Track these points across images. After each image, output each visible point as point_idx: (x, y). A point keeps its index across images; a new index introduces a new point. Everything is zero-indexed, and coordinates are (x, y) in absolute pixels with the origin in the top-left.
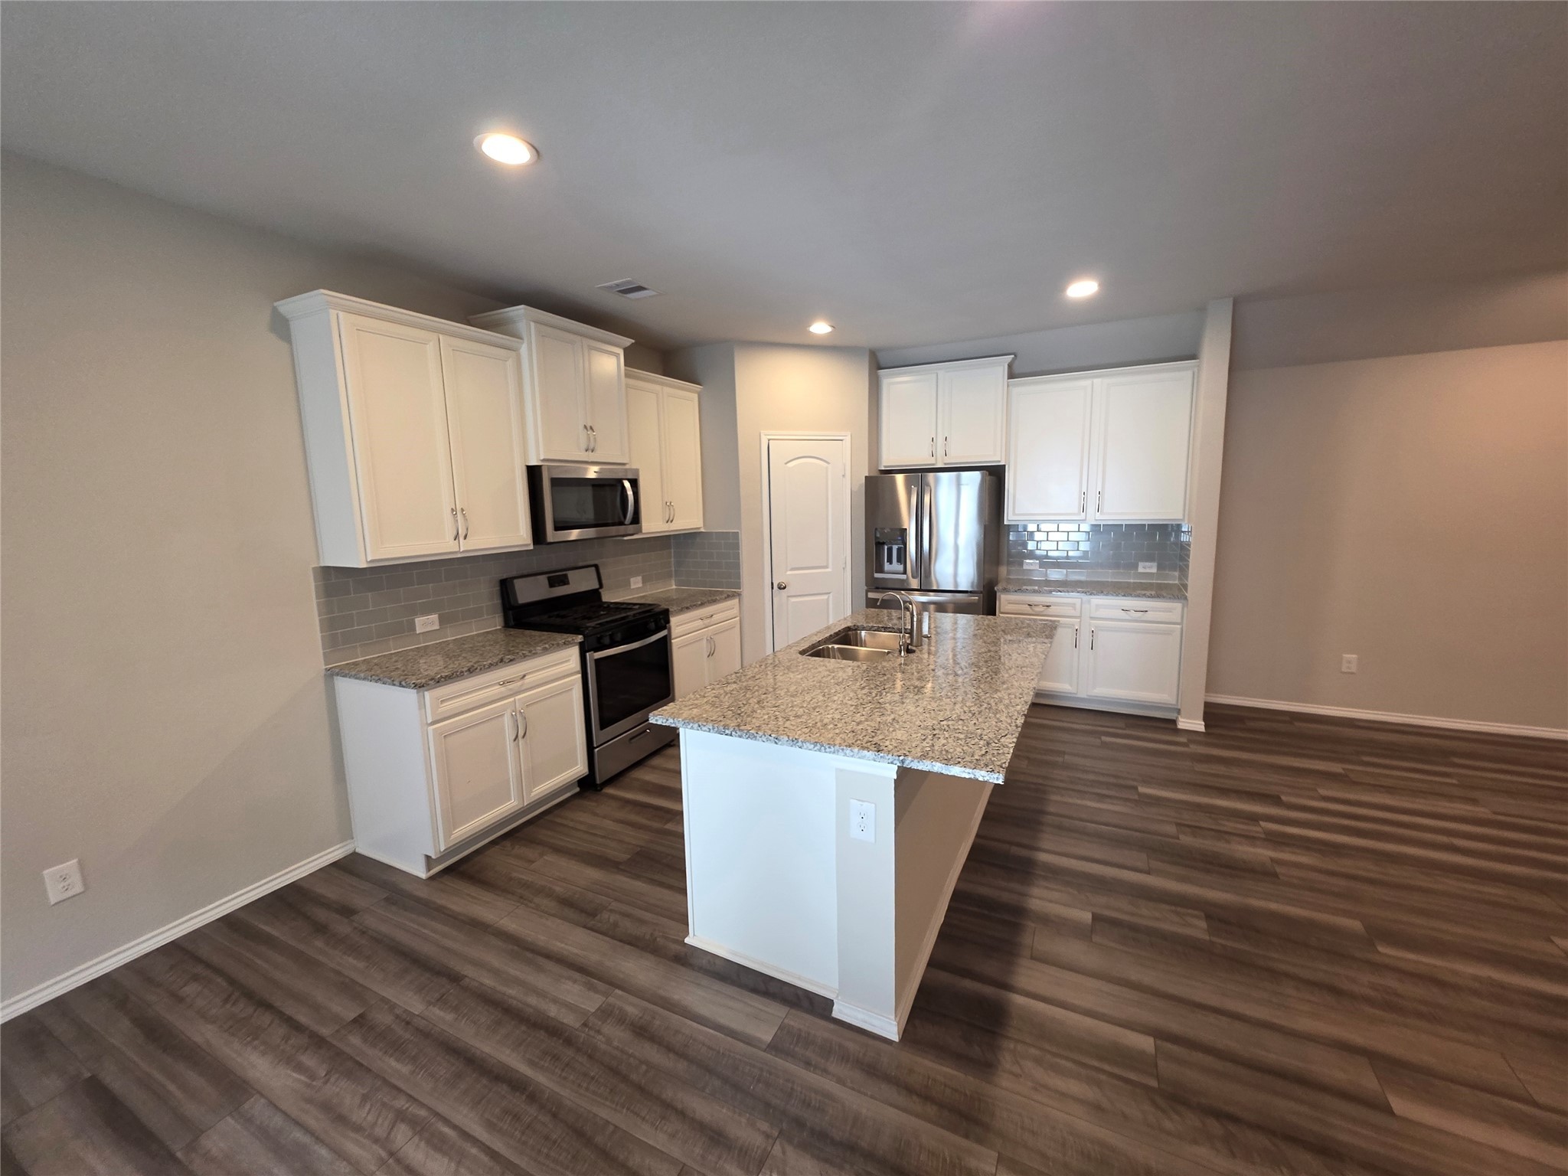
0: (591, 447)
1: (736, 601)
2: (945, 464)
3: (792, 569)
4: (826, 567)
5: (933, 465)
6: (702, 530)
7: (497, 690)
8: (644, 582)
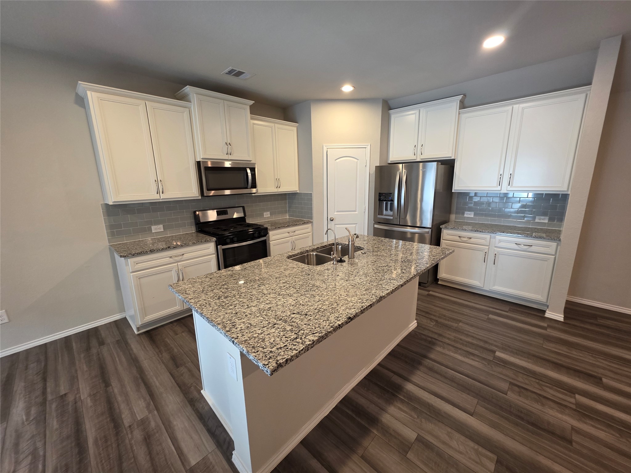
0: (229, 152)
1: (310, 225)
2: (421, 159)
3: (337, 212)
4: (355, 211)
5: (415, 160)
6: (298, 192)
7: (168, 260)
8: (271, 214)
